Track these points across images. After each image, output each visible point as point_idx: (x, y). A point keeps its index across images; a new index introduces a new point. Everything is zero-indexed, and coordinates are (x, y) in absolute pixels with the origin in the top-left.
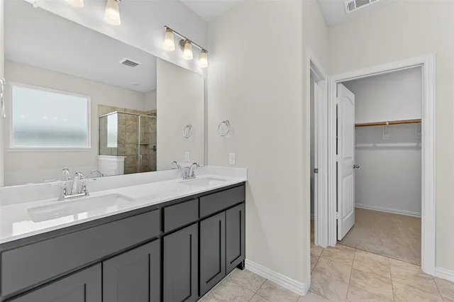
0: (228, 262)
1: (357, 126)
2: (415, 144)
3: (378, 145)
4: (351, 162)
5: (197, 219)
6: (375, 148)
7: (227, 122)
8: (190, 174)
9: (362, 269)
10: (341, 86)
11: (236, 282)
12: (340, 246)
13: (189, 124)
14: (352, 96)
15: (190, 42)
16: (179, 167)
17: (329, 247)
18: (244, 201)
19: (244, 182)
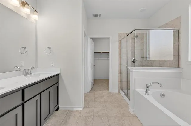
0: (53, 108)
1: (94, 52)
2: (107, 59)
3: (99, 59)
4: (93, 64)
5: (40, 92)
6: (98, 60)
7: (50, 48)
8: (29, 73)
9: (97, 96)
10: (91, 39)
11: (56, 116)
12: (91, 92)
13: (23, 47)
14: (93, 43)
15: (28, 5)
16: (20, 69)
17: (88, 93)
18: (58, 82)
19: (59, 74)
